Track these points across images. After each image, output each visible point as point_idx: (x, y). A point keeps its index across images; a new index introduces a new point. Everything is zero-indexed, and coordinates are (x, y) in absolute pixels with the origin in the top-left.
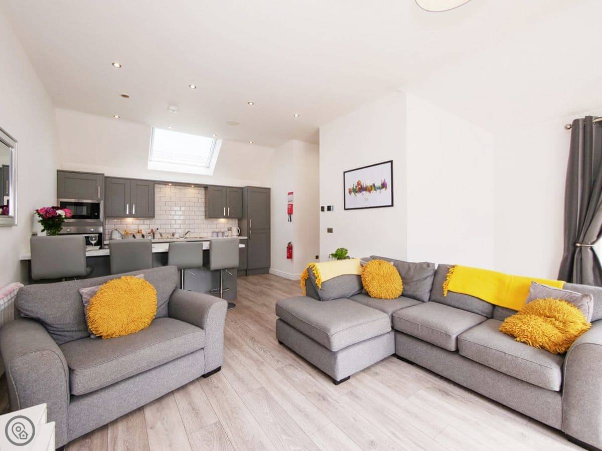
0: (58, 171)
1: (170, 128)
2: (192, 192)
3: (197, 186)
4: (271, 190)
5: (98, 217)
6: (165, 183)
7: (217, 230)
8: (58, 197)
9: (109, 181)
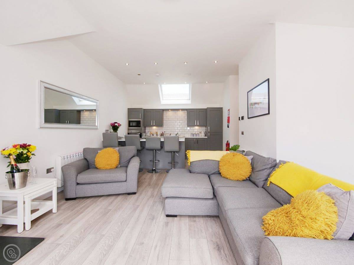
0: (128, 109)
1: (165, 83)
2: (181, 113)
3: (183, 110)
4: (223, 109)
5: (140, 126)
6: (168, 110)
7: (193, 133)
8: (128, 119)
9: (145, 111)
